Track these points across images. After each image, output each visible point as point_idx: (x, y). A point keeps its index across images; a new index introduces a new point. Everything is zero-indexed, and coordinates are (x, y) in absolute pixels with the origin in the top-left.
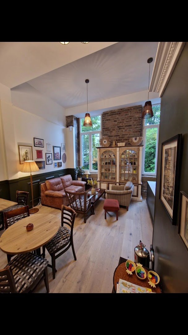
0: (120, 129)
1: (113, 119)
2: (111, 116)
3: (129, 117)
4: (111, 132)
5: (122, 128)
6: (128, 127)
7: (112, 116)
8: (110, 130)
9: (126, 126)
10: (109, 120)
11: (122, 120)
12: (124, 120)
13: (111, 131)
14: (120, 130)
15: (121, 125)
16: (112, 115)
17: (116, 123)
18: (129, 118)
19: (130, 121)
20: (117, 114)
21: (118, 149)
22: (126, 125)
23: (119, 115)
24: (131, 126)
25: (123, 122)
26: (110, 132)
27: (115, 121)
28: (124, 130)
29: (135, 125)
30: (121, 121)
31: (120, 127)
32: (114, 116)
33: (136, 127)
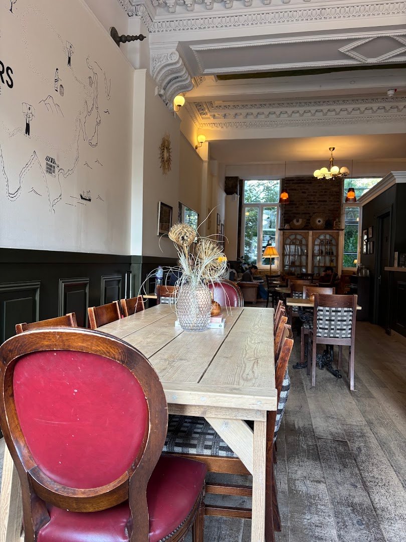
0: (310, 204)
1: (301, 190)
2: (297, 185)
3: (324, 189)
4: (298, 207)
5: (313, 204)
6: (322, 203)
7: (299, 185)
8: (296, 204)
9: (319, 201)
10: (295, 190)
11: (314, 192)
12: (316, 192)
13: (298, 205)
14: (311, 206)
15: (312, 198)
16: (299, 183)
17: (305, 195)
18: (324, 191)
19: (325, 195)
20: (307, 183)
21: (311, 232)
22: (320, 199)
23: (310, 185)
24: (326, 201)
25: (315, 195)
26: (296, 207)
27: (303, 192)
28: (316, 207)
29: (331, 201)
30: (312, 194)
31: (311, 201)
32: (302, 185)
33: (332, 203)
